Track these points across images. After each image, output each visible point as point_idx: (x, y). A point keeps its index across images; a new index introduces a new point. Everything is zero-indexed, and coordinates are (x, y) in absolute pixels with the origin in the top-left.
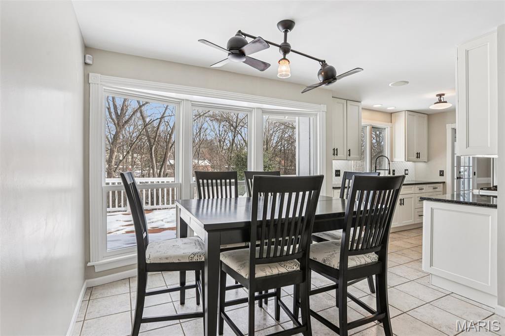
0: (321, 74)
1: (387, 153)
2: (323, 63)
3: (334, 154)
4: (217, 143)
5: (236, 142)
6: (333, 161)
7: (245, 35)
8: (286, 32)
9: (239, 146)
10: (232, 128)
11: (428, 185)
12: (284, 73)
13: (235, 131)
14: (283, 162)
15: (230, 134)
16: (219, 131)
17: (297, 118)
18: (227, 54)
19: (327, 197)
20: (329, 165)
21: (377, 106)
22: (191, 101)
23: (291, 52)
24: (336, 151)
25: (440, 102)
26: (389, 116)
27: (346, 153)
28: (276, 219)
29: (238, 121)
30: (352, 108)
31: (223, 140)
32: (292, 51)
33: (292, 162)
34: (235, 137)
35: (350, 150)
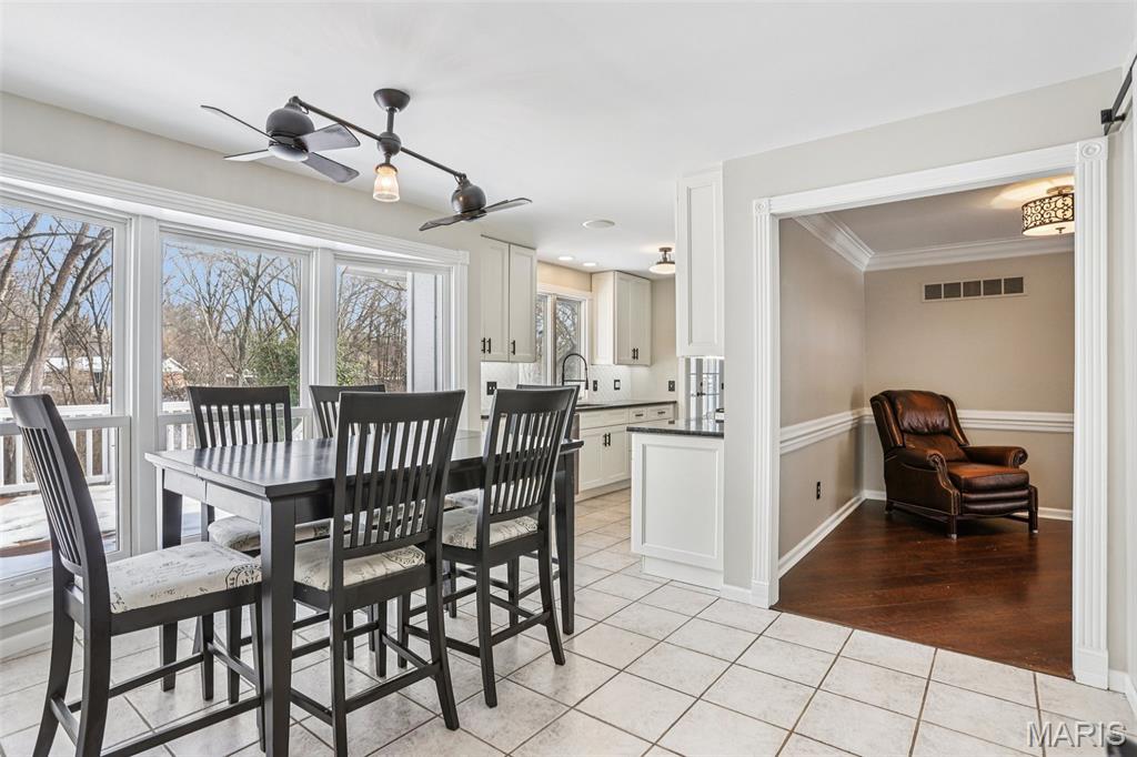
0: (458, 199)
1: (584, 350)
2: (462, 178)
3: (484, 350)
4: (199, 316)
5: (257, 315)
6: (482, 364)
7: (308, 108)
8: (391, 112)
9: (263, 325)
10: (246, 279)
11: (649, 408)
12: (386, 193)
13: (254, 287)
14: (375, 365)
15: (240, 294)
16: (208, 284)
17: (409, 274)
18: (268, 142)
19: (470, 432)
20: (474, 372)
21: (565, 259)
22: (158, 220)
23: (400, 152)
24: (487, 344)
25: (665, 261)
26: (588, 276)
27: (507, 347)
28: (382, 472)
29: (262, 264)
30: (520, 260)
31: (219, 308)
32: (403, 150)
33: (395, 364)
34: (253, 302)
35: (514, 343)
